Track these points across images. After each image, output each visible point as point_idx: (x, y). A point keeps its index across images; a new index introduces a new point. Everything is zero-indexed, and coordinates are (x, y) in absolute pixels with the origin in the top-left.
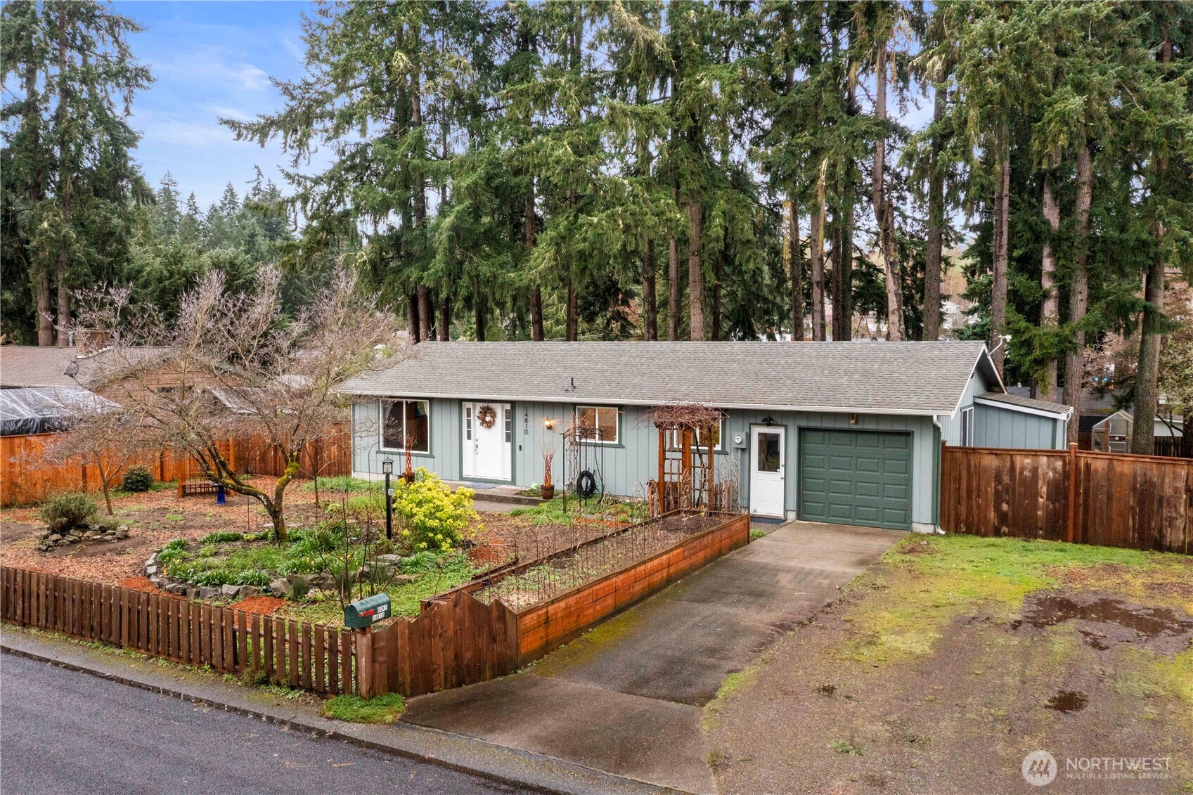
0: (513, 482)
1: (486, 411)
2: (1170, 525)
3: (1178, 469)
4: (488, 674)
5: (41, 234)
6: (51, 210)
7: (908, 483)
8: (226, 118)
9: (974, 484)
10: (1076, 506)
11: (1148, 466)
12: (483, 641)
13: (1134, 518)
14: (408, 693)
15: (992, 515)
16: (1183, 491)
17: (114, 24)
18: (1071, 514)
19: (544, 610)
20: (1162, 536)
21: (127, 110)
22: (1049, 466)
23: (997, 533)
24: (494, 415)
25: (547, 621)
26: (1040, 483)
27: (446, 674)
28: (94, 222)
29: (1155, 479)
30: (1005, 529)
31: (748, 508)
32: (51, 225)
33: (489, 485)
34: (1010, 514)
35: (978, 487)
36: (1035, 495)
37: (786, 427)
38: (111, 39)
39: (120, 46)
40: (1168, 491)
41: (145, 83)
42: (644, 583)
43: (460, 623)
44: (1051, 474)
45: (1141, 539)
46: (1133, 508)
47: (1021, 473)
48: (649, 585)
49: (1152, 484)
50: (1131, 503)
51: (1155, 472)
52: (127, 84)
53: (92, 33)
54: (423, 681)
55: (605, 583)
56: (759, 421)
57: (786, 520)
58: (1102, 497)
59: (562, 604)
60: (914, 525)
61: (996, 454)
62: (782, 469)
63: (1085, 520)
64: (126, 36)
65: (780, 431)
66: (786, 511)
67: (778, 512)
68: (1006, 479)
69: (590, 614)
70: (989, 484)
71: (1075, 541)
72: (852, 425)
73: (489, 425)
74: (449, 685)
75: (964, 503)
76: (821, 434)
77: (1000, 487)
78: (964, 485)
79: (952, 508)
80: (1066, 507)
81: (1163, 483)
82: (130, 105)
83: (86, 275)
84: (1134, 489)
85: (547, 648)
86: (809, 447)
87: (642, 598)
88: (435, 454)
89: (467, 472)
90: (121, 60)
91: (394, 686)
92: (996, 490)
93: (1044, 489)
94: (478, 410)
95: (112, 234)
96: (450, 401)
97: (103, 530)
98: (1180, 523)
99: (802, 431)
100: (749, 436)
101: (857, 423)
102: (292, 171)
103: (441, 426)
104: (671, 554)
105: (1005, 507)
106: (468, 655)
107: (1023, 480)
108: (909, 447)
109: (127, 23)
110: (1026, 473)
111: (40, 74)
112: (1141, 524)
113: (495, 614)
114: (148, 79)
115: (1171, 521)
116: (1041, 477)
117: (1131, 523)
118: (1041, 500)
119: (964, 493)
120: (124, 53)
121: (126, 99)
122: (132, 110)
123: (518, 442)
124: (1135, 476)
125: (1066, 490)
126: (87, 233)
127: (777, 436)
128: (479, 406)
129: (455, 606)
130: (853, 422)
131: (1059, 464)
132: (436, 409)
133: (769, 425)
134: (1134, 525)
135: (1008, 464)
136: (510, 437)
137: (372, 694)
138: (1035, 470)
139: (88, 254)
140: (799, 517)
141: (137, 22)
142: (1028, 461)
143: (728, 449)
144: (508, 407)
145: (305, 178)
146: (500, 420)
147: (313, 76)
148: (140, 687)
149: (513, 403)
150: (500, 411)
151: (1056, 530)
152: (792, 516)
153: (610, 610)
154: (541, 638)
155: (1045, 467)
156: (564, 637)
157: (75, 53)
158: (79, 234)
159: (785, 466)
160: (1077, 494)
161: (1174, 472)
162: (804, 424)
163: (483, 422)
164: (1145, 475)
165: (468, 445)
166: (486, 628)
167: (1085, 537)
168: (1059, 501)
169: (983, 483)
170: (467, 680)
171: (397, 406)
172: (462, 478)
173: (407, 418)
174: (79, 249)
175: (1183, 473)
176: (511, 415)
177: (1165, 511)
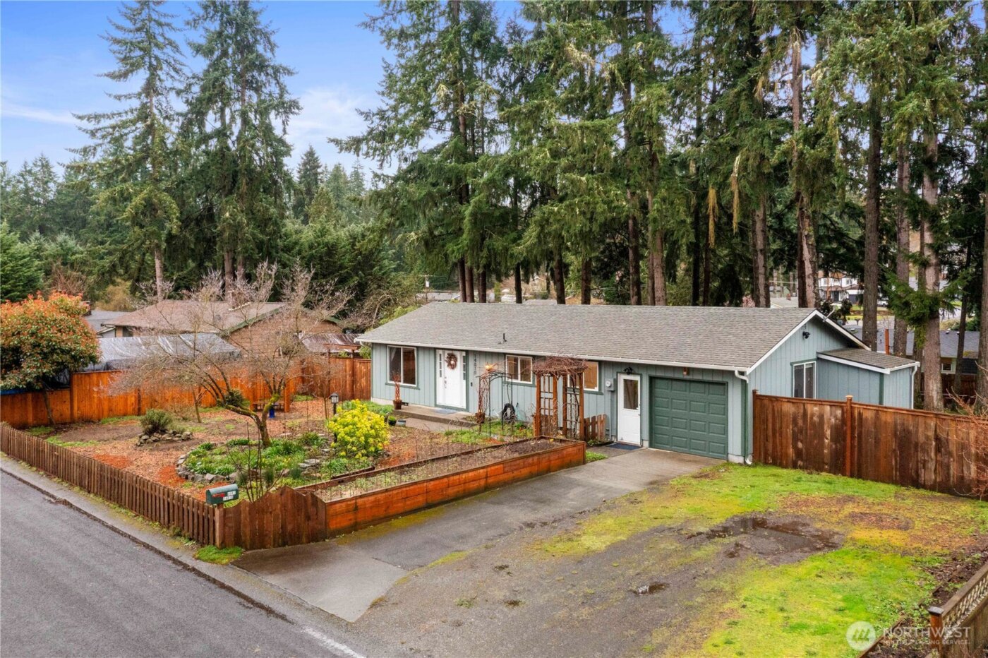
0: (467, 409)
1: (452, 357)
2: (924, 467)
3: (928, 421)
4: (304, 539)
5: (224, 221)
6: (232, 203)
7: (725, 423)
8: (332, 138)
9: (778, 426)
10: (852, 446)
11: (906, 417)
12: (301, 518)
13: (896, 459)
14: (248, 547)
15: (791, 451)
16: (933, 438)
17: (276, 71)
18: (848, 454)
19: (354, 502)
20: (918, 475)
21: (284, 130)
22: (831, 414)
23: (795, 466)
24: (456, 360)
25: (356, 508)
26: (826, 427)
27: (274, 538)
28: (259, 211)
29: (911, 428)
30: (800, 463)
31: (616, 436)
32: (231, 215)
33: (451, 411)
34: (804, 451)
35: (781, 428)
36: (822, 436)
37: (641, 375)
38: (274, 82)
39: (280, 86)
40: (922, 439)
41: (296, 111)
42: (461, 488)
43: (284, 506)
44: (833, 420)
45: (901, 476)
46: (894, 451)
47: (812, 418)
48: (464, 490)
49: (909, 432)
50: (894, 447)
51: (911, 422)
52: (285, 112)
53: (263, 77)
54: (259, 541)
55: (415, 486)
56: (623, 371)
57: (642, 446)
58: (871, 441)
59: (372, 498)
60: (730, 456)
61: (793, 403)
62: (639, 408)
63: (859, 459)
64: (284, 79)
65: (637, 378)
66: (642, 440)
67: (637, 441)
68: (800, 422)
69: (400, 507)
70: (788, 427)
71: (852, 476)
72: (684, 375)
73: (453, 367)
74: (276, 545)
75: (771, 440)
76: (666, 382)
77: (796, 429)
78: (770, 425)
79: (762, 443)
80: (844, 447)
81: (917, 432)
82: (287, 127)
83: (252, 249)
84: (895, 435)
85: (355, 527)
86: (658, 391)
87: (456, 499)
88: (420, 387)
89: (440, 402)
90: (281, 96)
91: (238, 542)
92: (793, 431)
93: (828, 433)
94: (446, 355)
95: (270, 219)
96: (429, 349)
97: (174, 433)
98: (932, 465)
99: (652, 379)
100: (616, 381)
101: (688, 374)
102: (379, 172)
103: (423, 365)
104: (489, 469)
105: (800, 445)
106: (289, 527)
107: (813, 424)
108: (726, 393)
109: (284, 69)
110: (815, 419)
111: (227, 111)
112: (902, 466)
113: (310, 501)
114: (298, 108)
115: (925, 462)
116: (826, 421)
117: (894, 463)
118: (826, 441)
119: (770, 433)
120: (283, 90)
121: (283, 122)
122: (287, 131)
123: (470, 381)
124: (896, 425)
125: (845, 433)
126: (255, 219)
127: (636, 382)
128: (447, 352)
129: (281, 495)
130: (685, 373)
131: (839, 412)
132: (421, 353)
133: (629, 373)
134: (896, 465)
135: (802, 411)
136: (466, 376)
137: (224, 545)
138: (821, 417)
139: (253, 234)
140: (651, 445)
141: (291, 68)
142: (816, 409)
143: (603, 391)
144: (464, 354)
145: (388, 177)
146: (460, 363)
147: (387, 104)
148: (119, 532)
149: (467, 352)
150: (459, 356)
151: (838, 466)
152: (646, 444)
153: (421, 505)
154: (350, 520)
155: (829, 414)
156: (373, 521)
157: (252, 93)
158: (249, 220)
159: (641, 405)
160: (853, 438)
161: (925, 423)
162: (653, 373)
163: (450, 364)
164: (903, 424)
165: (440, 381)
166: (303, 510)
167: (859, 473)
168: (839, 442)
169: (784, 426)
170: (289, 543)
171: (398, 351)
172: (436, 405)
173: (404, 360)
174: (249, 230)
175: (932, 424)
176: (466, 359)
177: (920, 454)
